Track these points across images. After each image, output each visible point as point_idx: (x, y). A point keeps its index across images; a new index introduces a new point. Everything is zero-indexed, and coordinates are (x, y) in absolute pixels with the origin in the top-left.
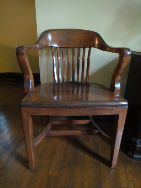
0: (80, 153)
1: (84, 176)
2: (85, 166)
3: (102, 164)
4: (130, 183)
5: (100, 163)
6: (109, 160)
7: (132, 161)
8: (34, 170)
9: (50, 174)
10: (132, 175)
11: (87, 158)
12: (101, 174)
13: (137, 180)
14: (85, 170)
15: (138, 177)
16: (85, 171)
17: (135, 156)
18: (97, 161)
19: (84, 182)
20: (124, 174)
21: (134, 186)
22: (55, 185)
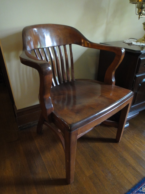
1: (109, 159)
4: (134, 145)
9: (88, 175)
10: (132, 140)
11: (98, 145)
13: (136, 141)
14: (106, 154)
16: (107, 156)
19: (114, 163)
20: (128, 142)
21: (137, 146)
22: (99, 180)
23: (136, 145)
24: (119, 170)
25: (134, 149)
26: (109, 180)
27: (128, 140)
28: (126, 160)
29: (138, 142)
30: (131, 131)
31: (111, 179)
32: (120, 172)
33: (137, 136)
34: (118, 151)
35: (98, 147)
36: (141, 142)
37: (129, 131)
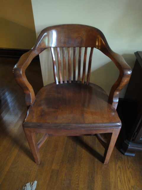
0: (79, 148)
1: (80, 170)
2: (82, 161)
3: (96, 160)
4: (118, 178)
5: (95, 158)
6: (103, 156)
7: (123, 157)
8: (40, 164)
9: (53, 168)
10: (121, 171)
11: (84, 153)
12: (95, 169)
13: (124, 176)
14: (82, 164)
15: (125, 173)
16: (82, 166)
17: (126, 154)
18: (92, 157)
19: (80, 176)
20: (114, 170)
21: (120, 181)
22: (57, 178)
23: (119, 179)
24: (78, 184)
25: (112, 180)
26: (64, 184)
27: (117, 168)
28: (94, 183)
29: (125, 177)
30: (129, 163)
31: (66, 185)
32: (78, 187)
33: (131, 172)
34: (96, 170)
35: (82, 154)
36: (129, 181)
37: (128, 162)
